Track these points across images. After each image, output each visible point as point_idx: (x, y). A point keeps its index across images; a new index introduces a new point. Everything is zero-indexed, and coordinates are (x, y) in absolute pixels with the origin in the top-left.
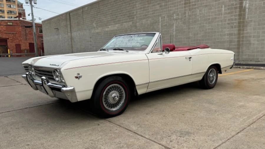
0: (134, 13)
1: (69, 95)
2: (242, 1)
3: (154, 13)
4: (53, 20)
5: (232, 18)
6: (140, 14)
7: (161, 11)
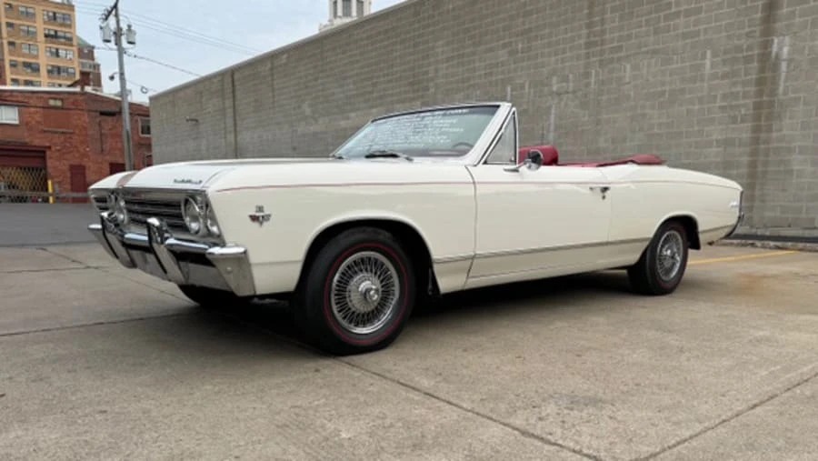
0: (427, 73)
1: (229, 273)
2: (770, 38)
3: (491, 74)
4: (181, 94)
5: (734, 90)
6: (446, 76)
7: (513, 66)
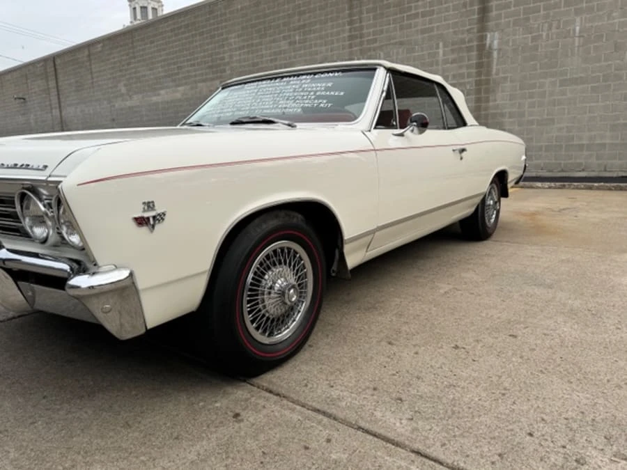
0: (223, 59)
2: (484, 34)
3: (276, 60)
4: (8, 77)
5: (461, 71)
6: (239, 61)
